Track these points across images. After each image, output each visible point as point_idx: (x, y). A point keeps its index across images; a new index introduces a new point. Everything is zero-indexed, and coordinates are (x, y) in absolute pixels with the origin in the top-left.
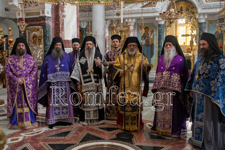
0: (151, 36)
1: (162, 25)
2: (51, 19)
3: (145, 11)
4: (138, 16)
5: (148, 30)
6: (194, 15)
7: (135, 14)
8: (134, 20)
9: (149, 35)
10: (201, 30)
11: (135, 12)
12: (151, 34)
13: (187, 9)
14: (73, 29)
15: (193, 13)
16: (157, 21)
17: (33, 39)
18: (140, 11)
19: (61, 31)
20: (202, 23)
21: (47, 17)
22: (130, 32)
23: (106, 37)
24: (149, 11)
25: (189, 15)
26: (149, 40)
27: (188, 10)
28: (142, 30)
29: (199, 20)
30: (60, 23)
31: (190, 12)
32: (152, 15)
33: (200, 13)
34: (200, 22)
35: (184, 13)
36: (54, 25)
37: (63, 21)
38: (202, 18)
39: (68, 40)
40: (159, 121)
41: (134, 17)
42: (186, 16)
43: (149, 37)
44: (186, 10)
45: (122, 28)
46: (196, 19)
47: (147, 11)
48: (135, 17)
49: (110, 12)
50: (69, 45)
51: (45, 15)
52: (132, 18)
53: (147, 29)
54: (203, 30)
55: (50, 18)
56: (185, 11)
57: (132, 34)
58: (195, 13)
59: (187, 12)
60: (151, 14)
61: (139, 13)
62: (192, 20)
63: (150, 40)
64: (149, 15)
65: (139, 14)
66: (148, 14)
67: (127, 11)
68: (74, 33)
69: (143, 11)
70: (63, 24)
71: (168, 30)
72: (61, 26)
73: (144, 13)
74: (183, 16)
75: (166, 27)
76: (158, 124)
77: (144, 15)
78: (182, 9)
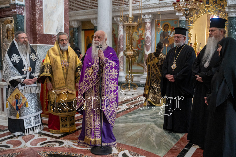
0: (171, 34)
1: (184, 21)
2: (25, 8)
3: (163, 5)
4: (155, 11)
5: (168, 28)
6: (223, 9)
7: (152, 9)
8: (151, 16)
9: (169, 33)
10: (231, 26)
11: (152, 6)
12: (171, 33)
13: (215, 1)
14: (58, 21)
15: (222, 6)
16: (178, 16)
17: (7, 33)
18: (157, 5)
19: (37, 23)
20: (233, 17)
21: (18, 5)
22: (147, 30)
23: (121, 36)
24: (168, 4)
25: (217, 8)
26: (168, 39)
27: (216, 3)
28: (159, 27)
29: (229, 14)
30: (36, 13)
31: (219, 5)
32: (171, 10)
33: (230, 5)
34: (230, 16)
35: (211, 6)
36: (29, 15)
37: (42, 11)
38: (233, 11)
39: (50, 35)
40: (88, 128)
41: (150, 12)
42: (213, 10)
43: (169, 36)
44: (214, 3)
45: (130, 23)
46: (226, 14)
47: (165, 5)
48: (152, 12)
49: (124, 7)
50: (52, 41)
51: (15, 2)
52: (148, 14)
53: (167, 26)
54: (234, 27)
55: (23, 6)
56: (212, 3)
57: (149, 32)
58: (225, 6)
59: (215, 5)
60: (170, 8)
61: (156, 7)
62: (220, 14)
63: (170, 39)
64: (168, 10)
65: (157, 9)
66: (167, 8)
67: (143, 6)
68: (60, 27)
69: (161, 5)
70: (41, 14)
71: (191, 27)
72: (37, 16)
73: (162, 7)
74: (210, 10)
75: (188, 23)
76: (87, 132)
77: (162, 10)
78: (209, 2)
